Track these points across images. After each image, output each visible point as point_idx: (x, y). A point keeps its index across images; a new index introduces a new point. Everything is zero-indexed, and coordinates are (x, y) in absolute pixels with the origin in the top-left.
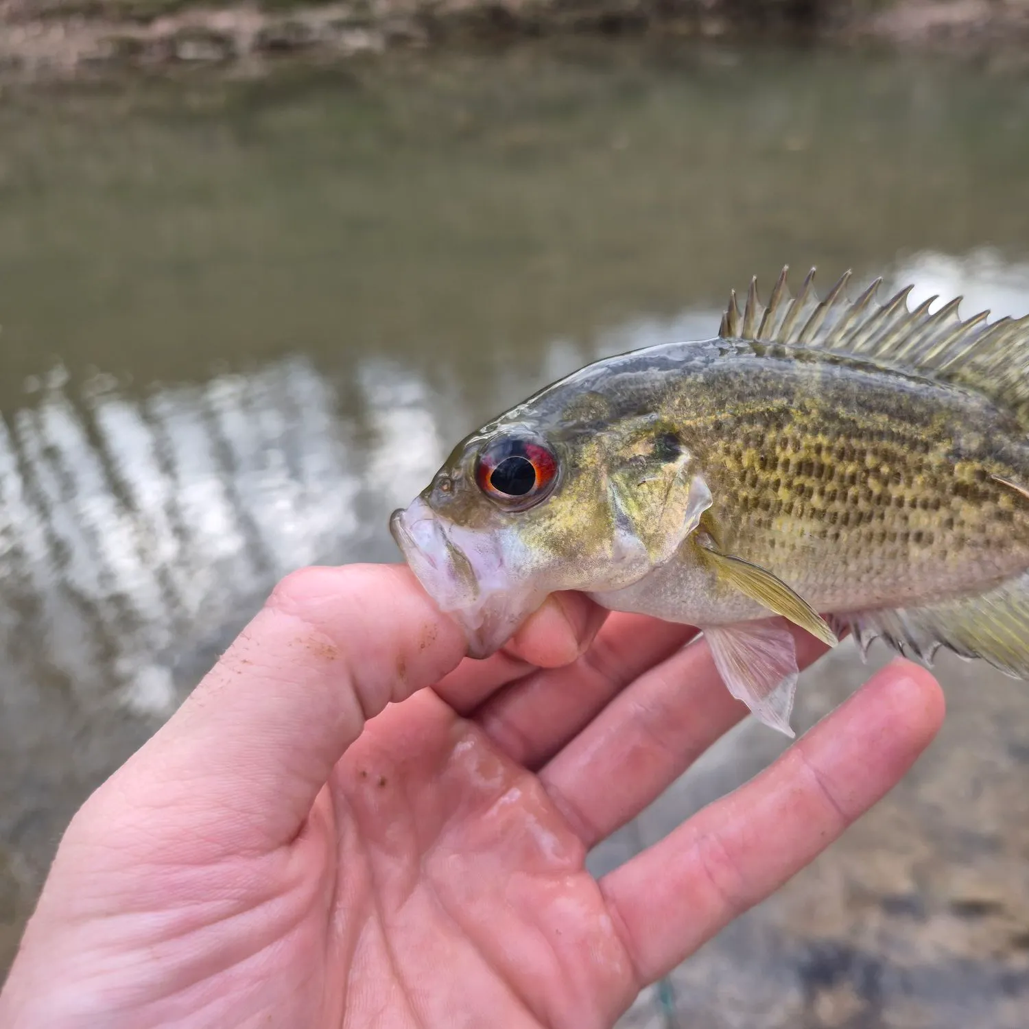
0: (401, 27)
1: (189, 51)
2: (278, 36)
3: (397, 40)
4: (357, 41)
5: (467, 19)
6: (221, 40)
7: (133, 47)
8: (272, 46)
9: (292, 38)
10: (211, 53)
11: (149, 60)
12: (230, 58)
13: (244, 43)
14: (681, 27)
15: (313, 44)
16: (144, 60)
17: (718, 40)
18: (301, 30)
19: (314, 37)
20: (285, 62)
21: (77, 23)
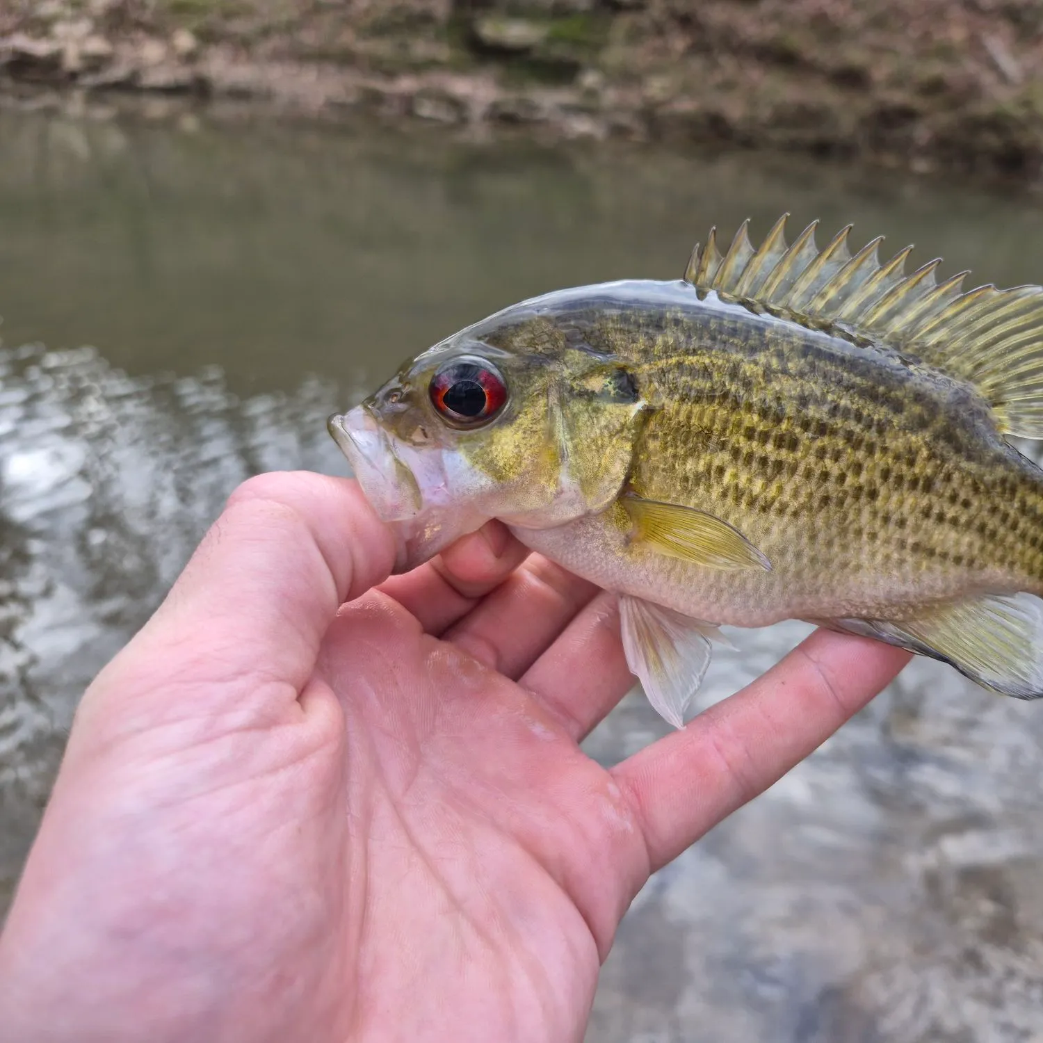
0: (624, 119)
1: (426, 109)
2: (510, 109)
3: (619, 132)
4: (581, 126)
5: (688, 122)
6: (457, 104)
7: (375, 98)
8: (502, 118)
9: (522, 114)
10: (446, 116)
11: (387, 112)
12: (463, 121)
13: (477, 111)
14: (890, 160)
15: (539, 122)
16: (384, 111)
17: (922, 177)
18: (533, 107)
19: (540, 115)
20: (510, 134)
21: (331, 69)
